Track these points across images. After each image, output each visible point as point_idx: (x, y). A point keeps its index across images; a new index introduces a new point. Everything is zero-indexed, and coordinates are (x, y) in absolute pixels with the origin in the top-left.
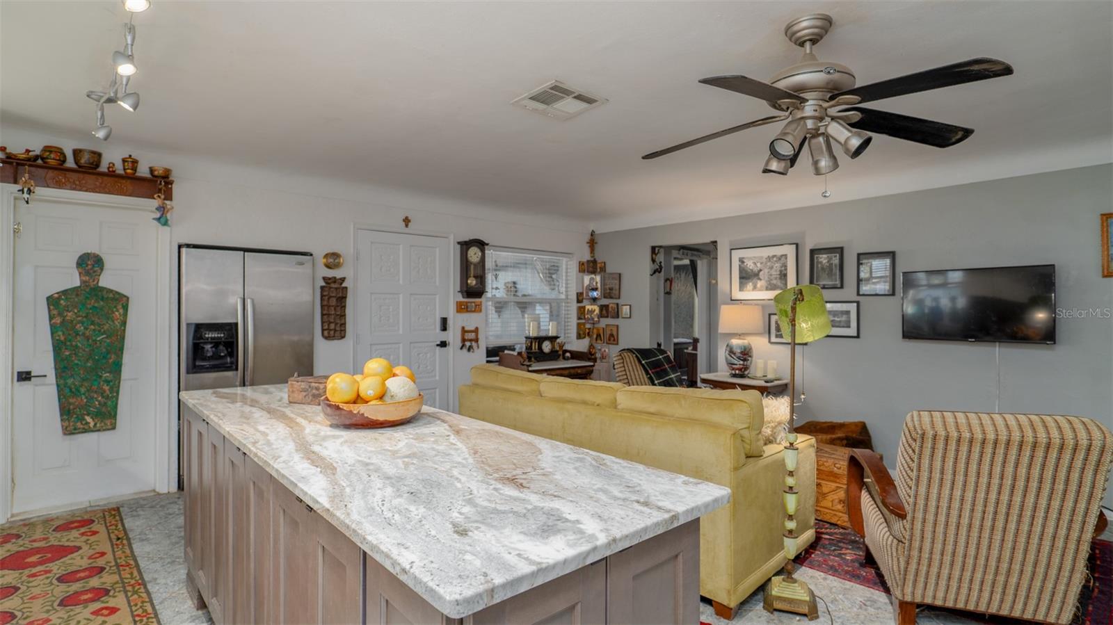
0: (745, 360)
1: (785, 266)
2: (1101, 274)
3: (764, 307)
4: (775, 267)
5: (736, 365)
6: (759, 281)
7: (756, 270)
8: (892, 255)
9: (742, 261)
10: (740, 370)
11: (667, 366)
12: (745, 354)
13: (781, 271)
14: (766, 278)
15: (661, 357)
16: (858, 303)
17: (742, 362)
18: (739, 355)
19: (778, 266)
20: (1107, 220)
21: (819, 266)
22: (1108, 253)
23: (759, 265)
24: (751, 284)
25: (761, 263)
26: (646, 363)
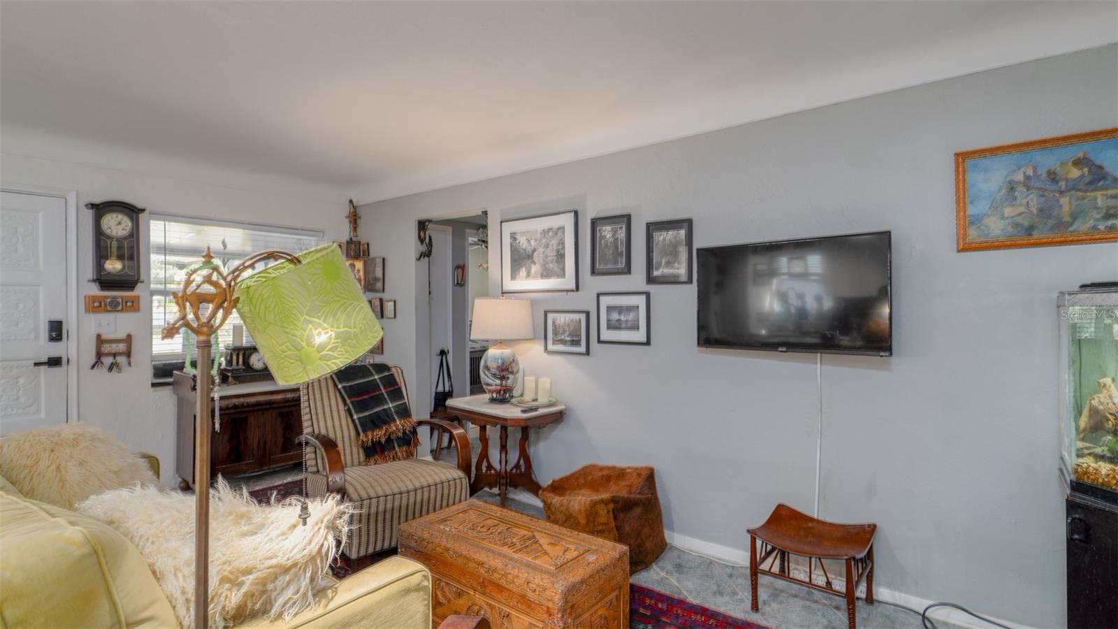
0: (502, 378)
1: (562, 243)
2: (955, 249)
3: (533, 303)
4: (550, 245)
5: (492, 385)
6: (533, 266)
7: (529, 249)
8: (688, 224)
9: (513, 237)
10: (498, 392)
11: (384, 391)
12: (503, 370)
13: (558, 251)
14: (542, 261)
15: (376, 377)
16: (648, 295)
17: (498, 382)
18: (494, 371)
19: (554, 242)
20: (963, 162)
21: (603, 242)
22: (965, 213)
23: (532, 242)
24: (524, 269)
25: (536, 240)
26: (344, 387)
